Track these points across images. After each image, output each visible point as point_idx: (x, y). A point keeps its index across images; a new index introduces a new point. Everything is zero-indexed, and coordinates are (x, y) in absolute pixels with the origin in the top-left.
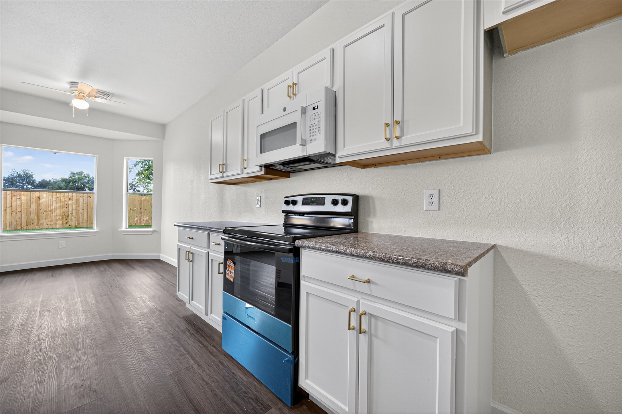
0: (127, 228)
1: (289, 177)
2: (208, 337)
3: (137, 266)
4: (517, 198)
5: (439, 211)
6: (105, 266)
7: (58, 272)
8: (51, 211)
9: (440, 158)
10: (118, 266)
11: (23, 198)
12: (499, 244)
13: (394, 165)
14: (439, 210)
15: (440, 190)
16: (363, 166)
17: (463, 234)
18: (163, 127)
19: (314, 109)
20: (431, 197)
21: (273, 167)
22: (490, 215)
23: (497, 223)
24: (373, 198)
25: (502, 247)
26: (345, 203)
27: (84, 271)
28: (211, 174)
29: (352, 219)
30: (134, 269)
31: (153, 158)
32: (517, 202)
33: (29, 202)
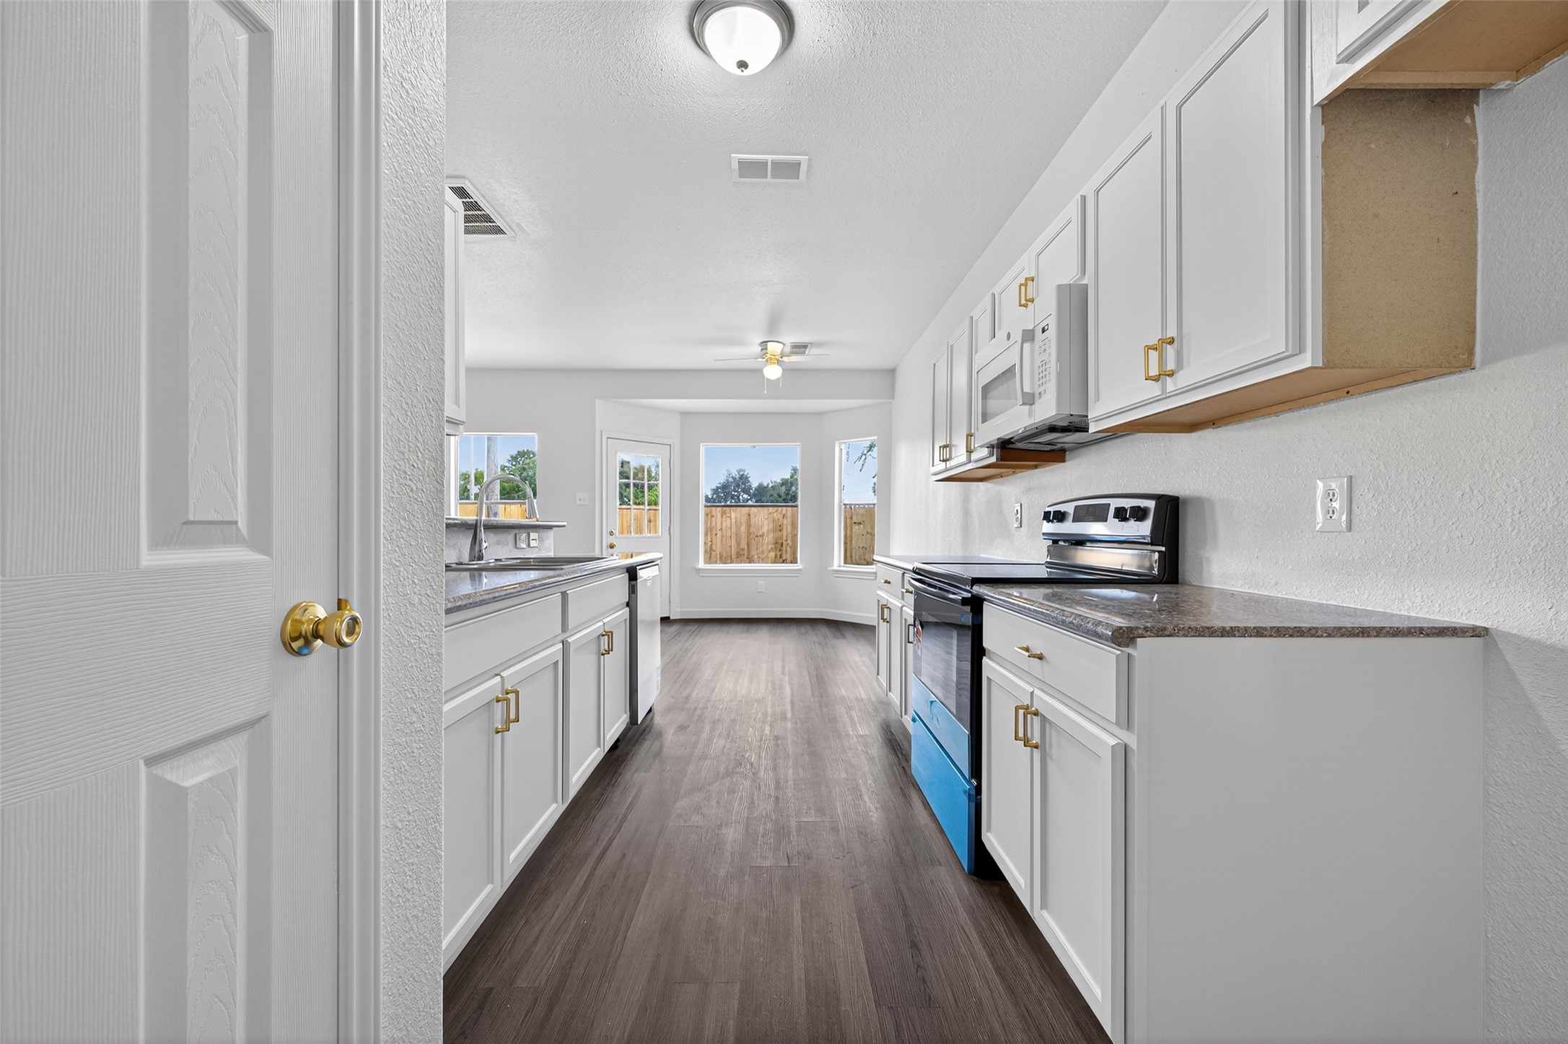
0: (842, 564)
1: (1064, 461)
2: (902, 754)
3: (849, 634)
4: (1551, 493)
5: (1349, 534)
6: (809, 628)
7: (754, 627)
8: (762, 536)
9: (1348, 393)
10: (824, 630)
11: (733, 515)
12: (1501, 628)
13: (1250, 419)
14: (1350, 531)
15: (1351, 477)
16: (1191, 426)
17: (1406, 597)
18: (892, 372)
19: (1044, 331)
20: (1330, 496)
21: (1011, 446)
22: (1474, 545)
23: (1493, 566)
24: (1210, 501)
25: (1506, 636)
26: (1140, 514)
27: (780, 630)
28: (933, 466)
29: (1157, 553)
30: (844, 636)
31: (876, 437)
32: (1550, 506)
33: (739, 524)
